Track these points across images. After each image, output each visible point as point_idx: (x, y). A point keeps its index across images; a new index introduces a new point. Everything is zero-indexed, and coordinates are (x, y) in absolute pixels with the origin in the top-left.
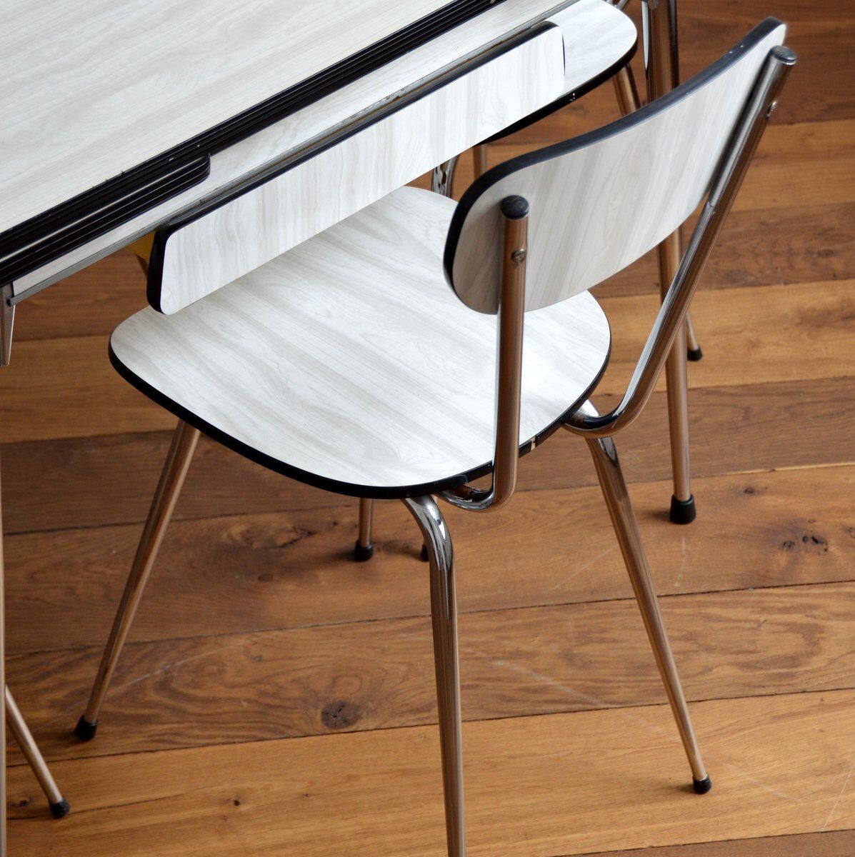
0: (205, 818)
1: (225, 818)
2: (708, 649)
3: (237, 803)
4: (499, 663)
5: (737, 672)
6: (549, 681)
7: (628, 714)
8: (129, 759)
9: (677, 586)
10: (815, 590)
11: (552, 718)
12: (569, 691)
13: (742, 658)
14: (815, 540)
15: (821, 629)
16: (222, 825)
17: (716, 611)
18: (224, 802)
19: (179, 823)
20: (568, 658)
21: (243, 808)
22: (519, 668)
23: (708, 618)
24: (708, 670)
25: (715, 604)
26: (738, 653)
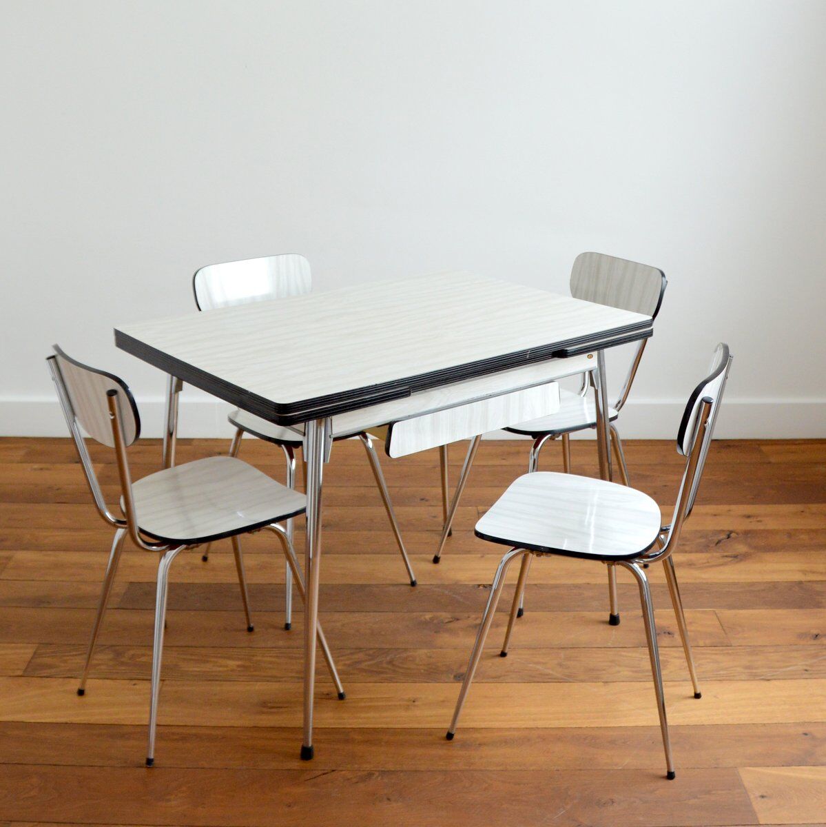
0: (400, 705)
1: (408, 706)
2: (619, 666)
3: (414, 702)
4: (531, 665)
5: (631, 673)
6: (551, 672)
7: (584, 684)
8: (371, 684)
9: (609, 645)
10: (667, 649)
11: (551, 684)
12: (559, 675)
13: (634, 669)
14: (669, 633)
15: (668, 662)
16: (407, 708)
17: (623, 653)
18: (409, 700)
19: (389, 706)
20: (560, 665)
21: (416, 703)
22: (539, 667)
23: (621, 655)
24: (619, 672)
25: (624, 651)
26: (633, 667)
